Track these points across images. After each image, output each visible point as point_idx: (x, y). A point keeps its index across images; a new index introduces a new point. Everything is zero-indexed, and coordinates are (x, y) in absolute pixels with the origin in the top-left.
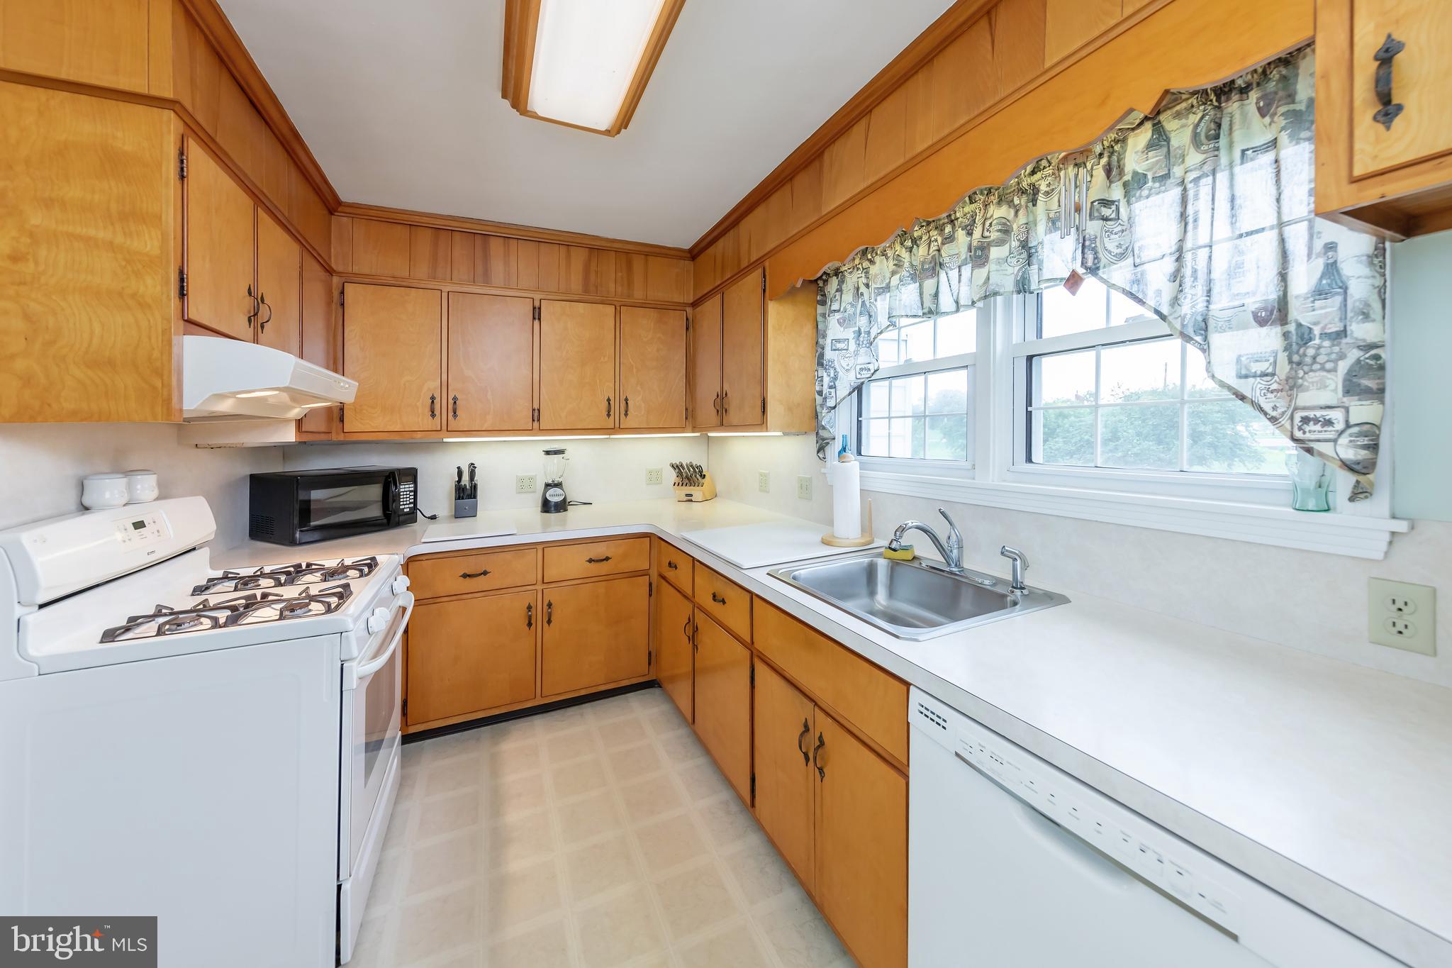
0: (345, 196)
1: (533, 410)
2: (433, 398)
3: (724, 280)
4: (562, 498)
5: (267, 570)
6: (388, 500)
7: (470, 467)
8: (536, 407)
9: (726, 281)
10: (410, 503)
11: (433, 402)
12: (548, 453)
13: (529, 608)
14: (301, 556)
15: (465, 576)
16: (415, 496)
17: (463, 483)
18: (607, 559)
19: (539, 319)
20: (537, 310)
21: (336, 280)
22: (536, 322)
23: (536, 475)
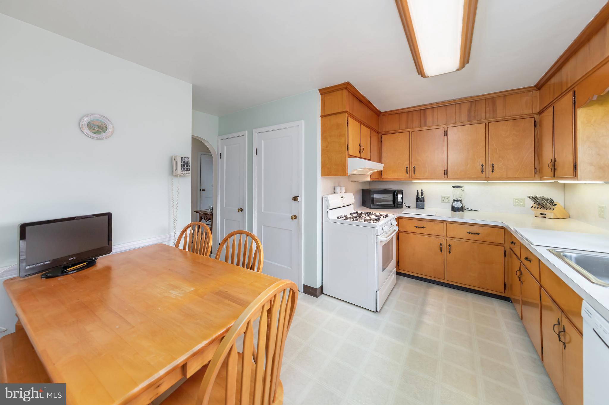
0: (382, 111)
1: (445, 170)
2: (407, 167)
3: (554, 98)
4: (461, 206)
5: (364, 212)
6: (394, 200)
7: (421, 191)
8: (446, 169)
9: (555, 99)
10: (401, 201)
11: (407, 169)
12: (454, 187)
13: (441, 244)
14: (371, 211)
15: (416, 227)
16: (403, 199)
17: (419, 196)
18: (478, 234)
19: (447, 135)
20: (446, 132)
21: (380, 135)
22: (446, 137)
23: (450, 196)
